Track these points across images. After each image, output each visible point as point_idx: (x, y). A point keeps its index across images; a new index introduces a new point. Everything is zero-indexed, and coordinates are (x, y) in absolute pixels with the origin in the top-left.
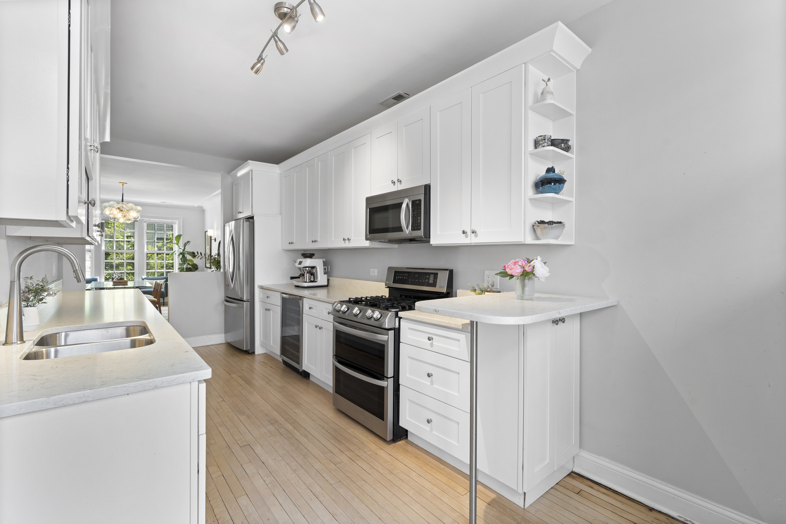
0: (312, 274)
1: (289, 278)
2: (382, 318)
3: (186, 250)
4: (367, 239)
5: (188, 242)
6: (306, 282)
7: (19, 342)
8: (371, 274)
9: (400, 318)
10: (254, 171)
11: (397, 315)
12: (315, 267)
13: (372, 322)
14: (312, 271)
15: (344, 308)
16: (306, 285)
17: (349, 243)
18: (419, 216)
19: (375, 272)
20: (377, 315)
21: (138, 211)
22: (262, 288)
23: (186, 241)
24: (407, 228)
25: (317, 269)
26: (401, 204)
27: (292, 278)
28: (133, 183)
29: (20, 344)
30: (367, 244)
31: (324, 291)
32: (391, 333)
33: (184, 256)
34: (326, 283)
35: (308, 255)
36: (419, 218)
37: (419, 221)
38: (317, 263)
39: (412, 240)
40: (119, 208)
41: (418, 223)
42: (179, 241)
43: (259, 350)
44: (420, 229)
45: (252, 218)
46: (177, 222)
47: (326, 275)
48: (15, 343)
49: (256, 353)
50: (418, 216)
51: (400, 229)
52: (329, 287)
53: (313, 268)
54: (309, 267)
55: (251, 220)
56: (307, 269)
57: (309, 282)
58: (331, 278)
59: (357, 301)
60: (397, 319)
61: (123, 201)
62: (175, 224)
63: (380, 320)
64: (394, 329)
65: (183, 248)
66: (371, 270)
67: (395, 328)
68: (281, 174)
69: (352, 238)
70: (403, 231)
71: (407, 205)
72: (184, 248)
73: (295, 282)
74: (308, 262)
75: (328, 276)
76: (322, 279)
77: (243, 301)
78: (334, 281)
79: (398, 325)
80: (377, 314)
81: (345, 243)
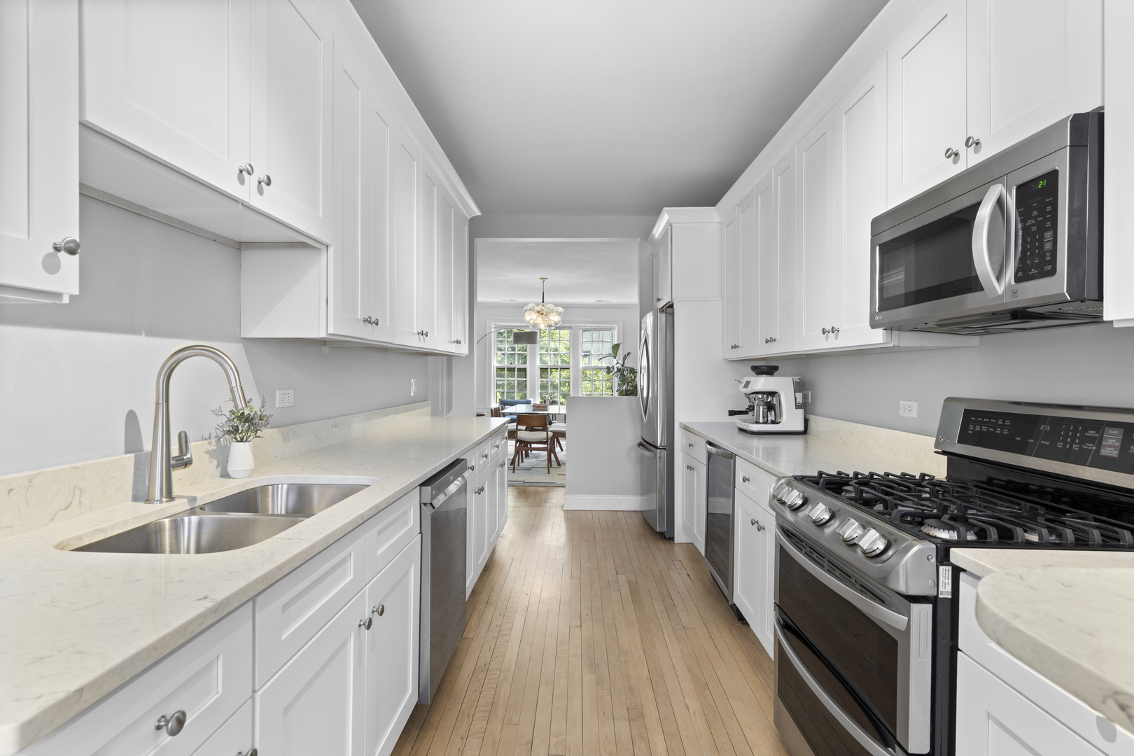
0: (770, 407)
1: (727, 413)
2: (890, 553)
3: (625, 365)
4: (874, 325)
5: (629, 353)
6: (757, 423)
7: (164, 500)
8: (902, 413)
9: (957, 571)
10: (673, 225)
11: (943, 556)
12: (777, 393)
13: (855, 558)
14: (770, 403)
15: (794, 497)
16: (756, 428)
17: (836, 338)
18: (1048, 229)
19: (910, 410)
20: (874, 542)
21: (560, 314)
22: (686, 428)
23: (626, 353)
24: (998, 278)
25: (779, 396)
26: (975, 207)
27: (732, 413)
28: (556, 278)
29: (166, 502)
30: (878, 337)
31: (796, 444)
32: (923, 612)
33: (622, 375)
34: (801, 428)
35: (766, 369)
36: (1048, 235)
37: (1048, 246)
38: (782, 385)
39: (1021, 315)
40: (538, 312)
41: (1042, 255)
42: (616, 353)
43: (680, 537)
44: (1053, 272)
45: (671, 306)
46: (616, 326)
47: (801, 411)
48: (158, 501)
49: (677, 540)
50: (1042, 230)
51: (971, 284)
52: (808, 436)
53: (773, 394)
54: (763, 393)
55: (669, 310)
56: (760, 396)
57: (763, 423)
58: (812, 418)
59: (833, 485)
60: (945, 572)
61: (543, 302)
62: (614, 329)
63: (884, 557)
64: (933, 600)
65: (622, 363)
66: (902, 403)
67: (936, 597)
68: (721, 223)
69: (843, 327)
70: (982, 289)
71: (1000, 202)
72: (624, 363)
73: (737, 419)
74: (762, 383)
75: (805, 413)
76: (791, 419)
77: (656, 447)
78: (817, 423)
79: (949, 588)
80: (872, 540)
81: (827, 339)
